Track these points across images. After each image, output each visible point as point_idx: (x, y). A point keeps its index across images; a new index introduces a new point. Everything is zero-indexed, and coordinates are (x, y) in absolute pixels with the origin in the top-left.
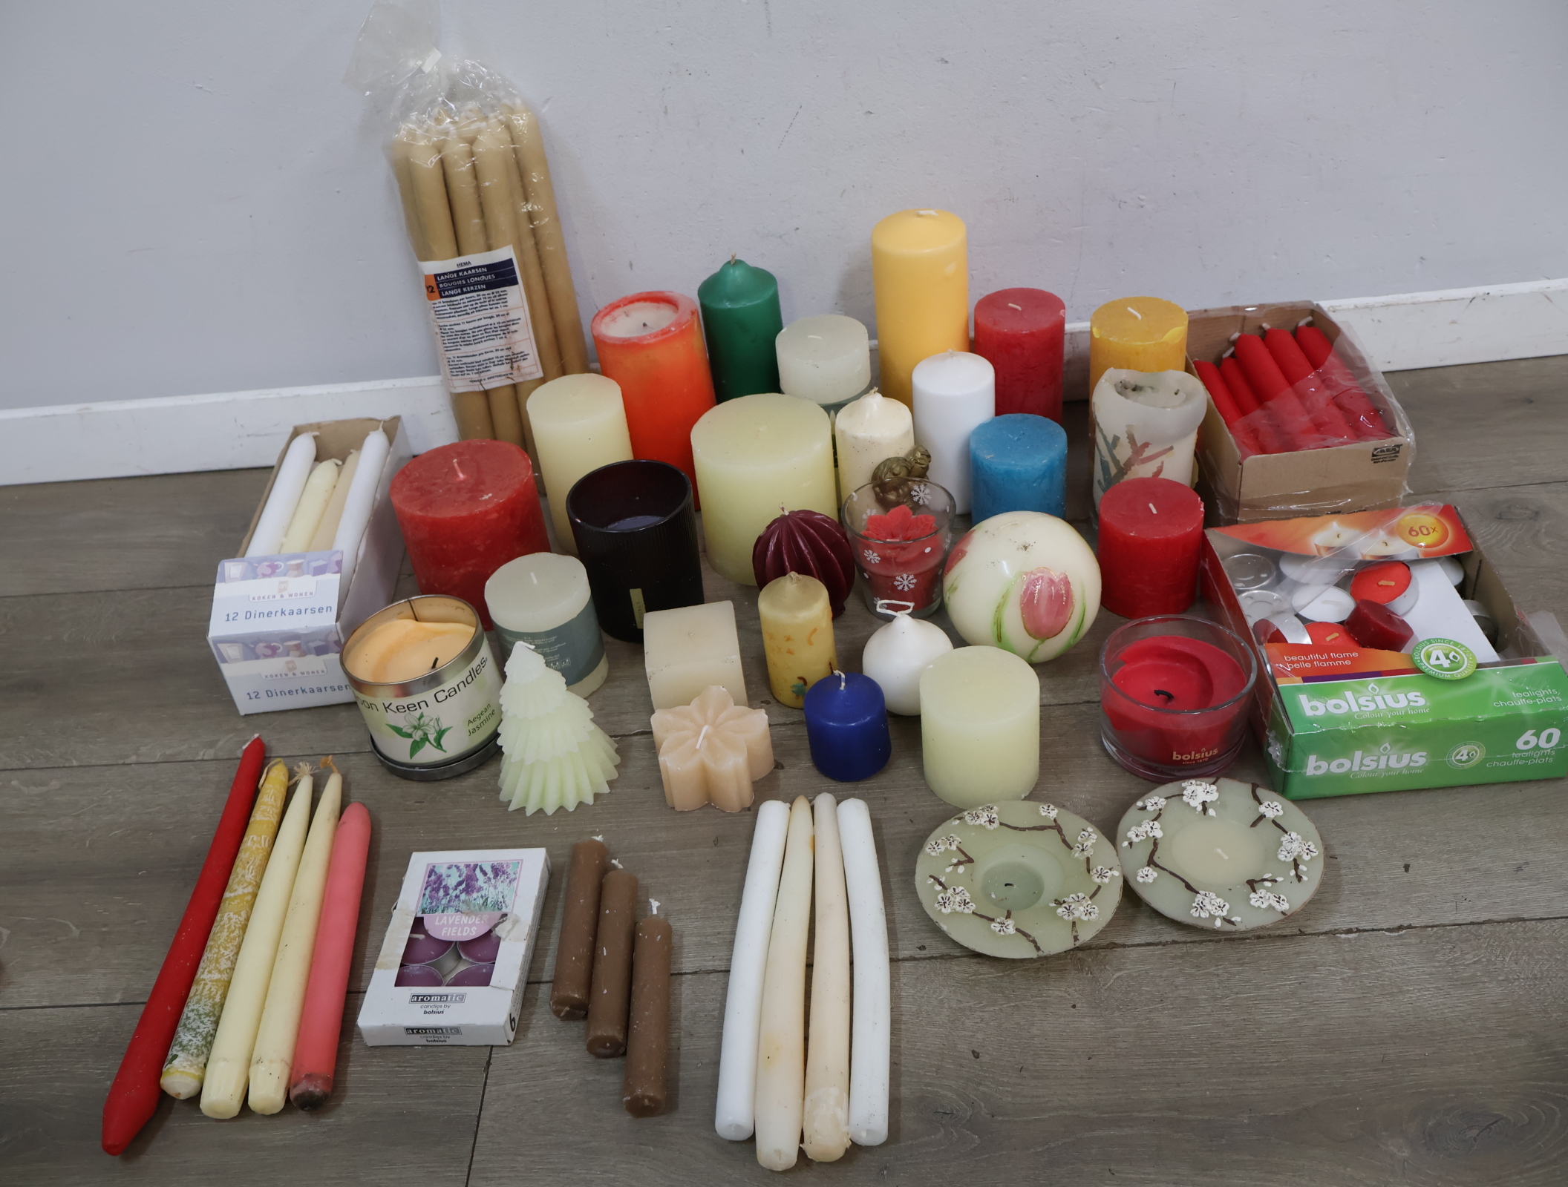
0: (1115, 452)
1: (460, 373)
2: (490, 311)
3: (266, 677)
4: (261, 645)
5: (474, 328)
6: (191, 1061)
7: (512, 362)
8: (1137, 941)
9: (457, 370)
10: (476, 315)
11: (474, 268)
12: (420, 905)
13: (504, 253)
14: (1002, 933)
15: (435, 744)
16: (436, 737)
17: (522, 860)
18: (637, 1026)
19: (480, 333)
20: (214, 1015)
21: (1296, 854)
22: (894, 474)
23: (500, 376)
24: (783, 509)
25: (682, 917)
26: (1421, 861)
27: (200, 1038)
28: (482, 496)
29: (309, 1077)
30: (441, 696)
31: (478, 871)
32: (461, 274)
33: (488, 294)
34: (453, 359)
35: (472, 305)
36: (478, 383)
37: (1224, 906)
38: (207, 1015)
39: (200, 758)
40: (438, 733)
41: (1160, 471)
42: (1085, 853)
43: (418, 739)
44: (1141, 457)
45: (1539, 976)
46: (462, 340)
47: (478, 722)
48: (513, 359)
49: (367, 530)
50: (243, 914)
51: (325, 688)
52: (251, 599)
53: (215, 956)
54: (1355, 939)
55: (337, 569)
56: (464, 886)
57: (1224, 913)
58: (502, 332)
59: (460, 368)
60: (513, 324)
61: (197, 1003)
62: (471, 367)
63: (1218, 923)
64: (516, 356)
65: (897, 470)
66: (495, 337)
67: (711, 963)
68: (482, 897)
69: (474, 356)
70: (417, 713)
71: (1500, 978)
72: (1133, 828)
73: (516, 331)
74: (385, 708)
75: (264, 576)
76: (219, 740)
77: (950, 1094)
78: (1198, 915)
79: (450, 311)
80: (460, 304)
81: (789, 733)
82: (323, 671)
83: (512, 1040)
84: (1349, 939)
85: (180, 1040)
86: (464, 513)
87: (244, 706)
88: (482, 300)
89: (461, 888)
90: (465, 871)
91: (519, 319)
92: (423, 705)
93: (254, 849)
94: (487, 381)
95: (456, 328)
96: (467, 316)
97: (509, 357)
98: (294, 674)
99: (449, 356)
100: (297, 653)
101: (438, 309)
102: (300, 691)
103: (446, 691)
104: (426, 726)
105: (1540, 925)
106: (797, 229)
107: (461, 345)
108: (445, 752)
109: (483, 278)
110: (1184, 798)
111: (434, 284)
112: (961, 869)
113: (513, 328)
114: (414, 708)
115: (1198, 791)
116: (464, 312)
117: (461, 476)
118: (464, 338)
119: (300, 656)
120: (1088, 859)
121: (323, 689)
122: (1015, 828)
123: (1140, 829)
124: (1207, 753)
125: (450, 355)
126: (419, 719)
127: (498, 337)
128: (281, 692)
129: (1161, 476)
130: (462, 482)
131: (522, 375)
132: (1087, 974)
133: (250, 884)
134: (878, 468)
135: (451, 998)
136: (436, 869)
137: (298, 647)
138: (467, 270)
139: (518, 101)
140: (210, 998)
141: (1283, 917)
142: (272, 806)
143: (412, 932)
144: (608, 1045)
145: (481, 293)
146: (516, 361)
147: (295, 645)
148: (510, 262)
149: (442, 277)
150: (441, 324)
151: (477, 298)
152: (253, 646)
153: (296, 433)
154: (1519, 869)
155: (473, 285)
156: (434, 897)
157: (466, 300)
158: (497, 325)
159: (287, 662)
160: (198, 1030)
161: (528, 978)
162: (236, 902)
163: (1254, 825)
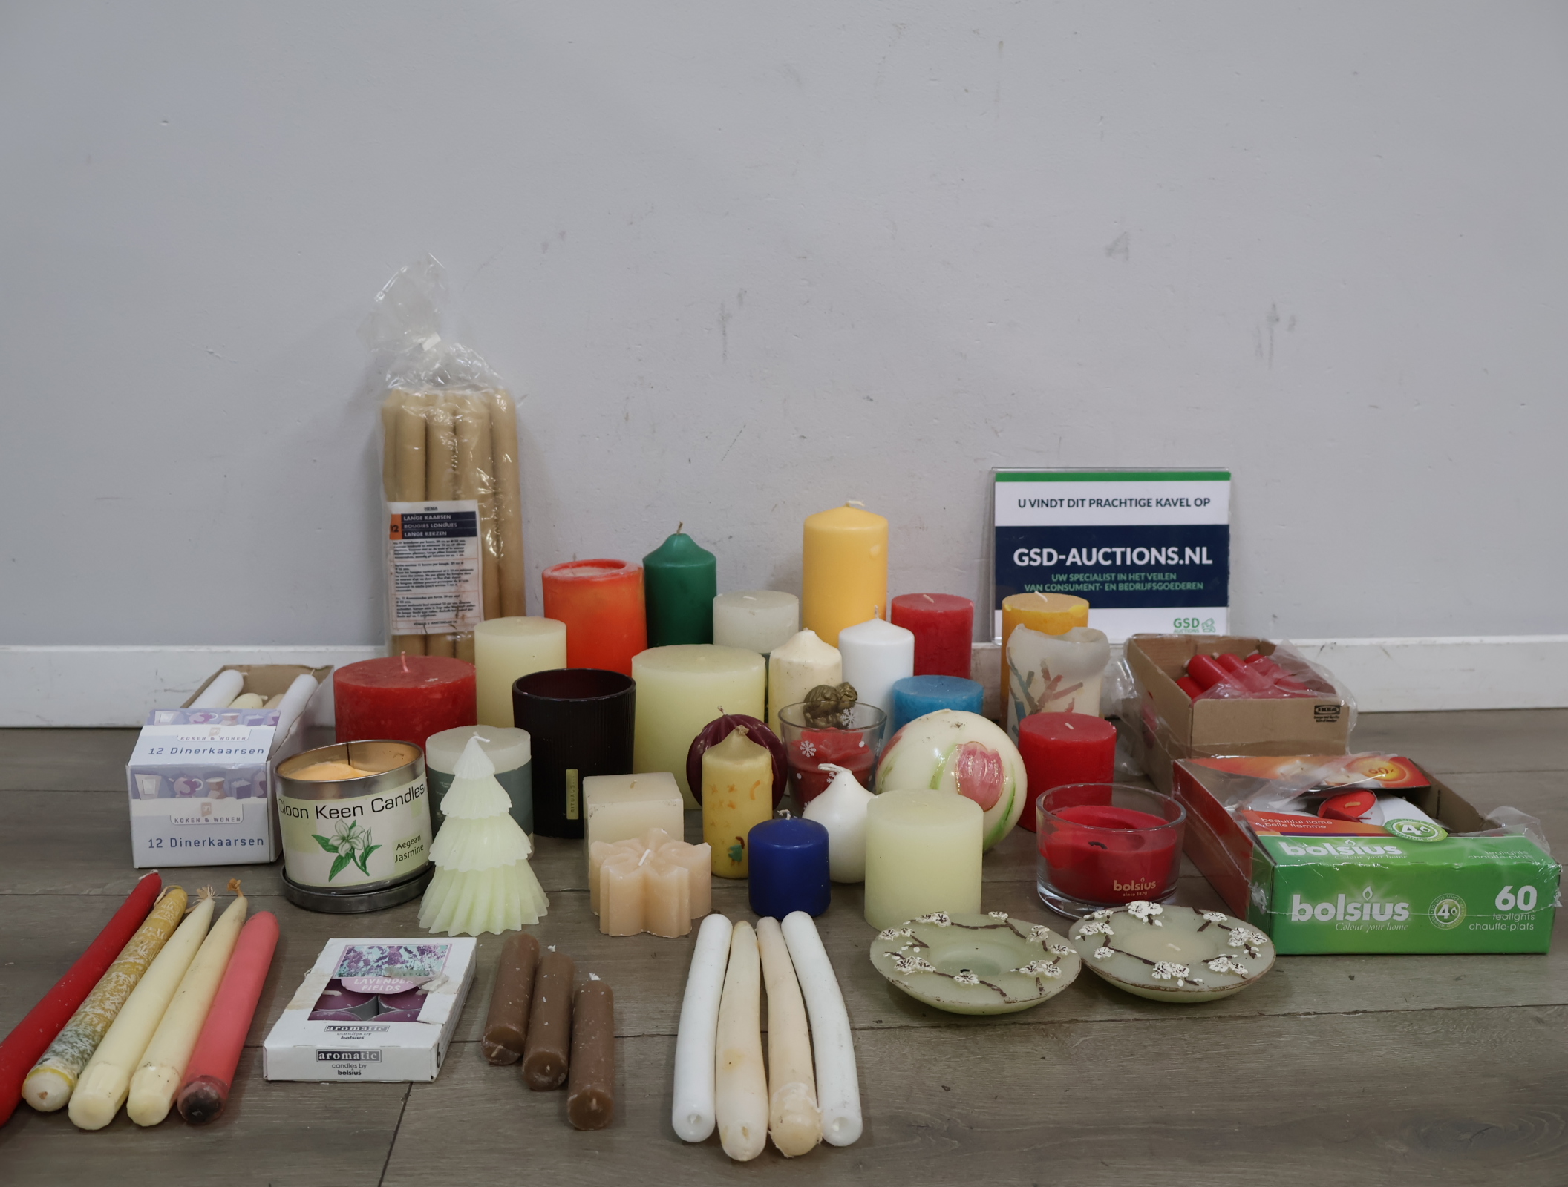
0: (1030, 690)
1: (406, 615)
2: (446, 558)
3: (176, 820)
4: (183, 780)
5: (429, 572)
6: (65, 1064)
7: (458, 611)
8: (1098, 1018)
9: (404, 611)
10: (432, 560)
11: (440, 514)
12: (337, 971)
13: (467, 505)
14: (966, 982)
15: (360, 864)
16: (363, 854)
17: (451, 945)
18: (582, 1046)
19: (433, 577)
20: (93, 1040)
21: (1245, 940)
22: (826, 699)
23: (444, 622)
24: (722, 711)
25: (622, 1001)
26: (1364, 974)
27: (77, 1051)
28: (428, 679)
29: (204, 1078)
30: (378, 805)
31: (402, 951)
32: (426, 518)
33: (448, 542)
34: (402, 600)
35: (430, 549)
36: (422, 626)
37: (1185, 969)
38: (86, 1036)
39: (86, 893)
40: (365, 849)
41: (1071, 708)
42: (1041, 937)
43: (343, 855)
44: (1054, 692)
45: (1498, 1040)
46: (415, 581)
47: (406, 850)
48: (459, 607)
49: (299, 719)
50: (132, 978)
51: (235, 841)
52: (179, 738)
53: (100, 998)
54: (1314, 1018)
55: (273, 723)
56: (387, 959)
57: (1186, 974)
58: (453, 580)
59: (407, 609)
60: (466, 574)
61: (76, 1026)
62: (417, 609)
63: (1181, 983)
64: (462, 605)
65: (828, 696)
66: (446, 584)
67: (656, 1030)
68: (407, 967)
69: (423, 598)
70: (349, 821)
71: (1461, 1042)
72: (1085, 926)
73: (467, 581)
74: (317, 812)
75: (196, 722)
76: (107, 884)
77: (922, 1114)
78: (1160, 977)
79: (408, 552)
80: (420, 546)
81: (724, 893)
82: (238, 819)
83: (435, 1076)
84: (1309, 1019)
85: (54, 1049)
86: (410, 686)
87: (144, 855)
88: (441, 547)
89: (384, 961)
90: (388, 951)
91: (472, 570)
92: (358, 811)
93: (149, 935)
94: (431, 625)
95: (412, 569)
96: (424, 559)
97: (456, 605)
98: (207, 820)
99: (398, 597)
100: (217, 793)
101: (398, 549)
102: (207, 843)
103: (384, 801)
104: (355, 838)
105: (1489, 1011)
106: (731, 537)
107: (413, 587)
108: (368, 875)
109: (446, 525)
110: (1130, 911)
111: (399, 523)
112: (917, 949)
113: (465, 577)
114: (348, 814)
115: (1142, 909)
116: (422, 555)
117: (406, 670)
118: (417, 579)
119: (218, 798)
120: (1044, 942)
121: (233, 843)
122: (967, 927)
123: (1091, 926)
124: (1146, 884)
125: (401, 595)
126: (350, 828)
127: (450, 583)
128: (186, 842)
129: (1074, 711)
130: (405, 674)
131: (466, 625)
132: (1052, 1038)
133: (141, 957)
134: (810, 693)
135: (372, 1030)
136: (355, 949)
137: (220, 785)
138: (432, 515)
139: (501, 387)
140: (91, 1024)
141: (1242, 980)
142: (170, 912)
143: (326, 989)
144: (548, 1068)
145: (441, 539)
146: (462, 610)
147: (217, 783)
148: (472, 515)
149: (408, 518)
150: (398, 564)
151: (436, 543)
152: (172, 780)
153: (224, 669)
154: (1458, 979)
155: (435, 530)
156: (354, 967)
157: (425, 544)
158: (450, 572)
159: (204, 805)
160: (75, 1044)
161: (453, 1038)
162: (126, 966)
163: (1201, 929)
